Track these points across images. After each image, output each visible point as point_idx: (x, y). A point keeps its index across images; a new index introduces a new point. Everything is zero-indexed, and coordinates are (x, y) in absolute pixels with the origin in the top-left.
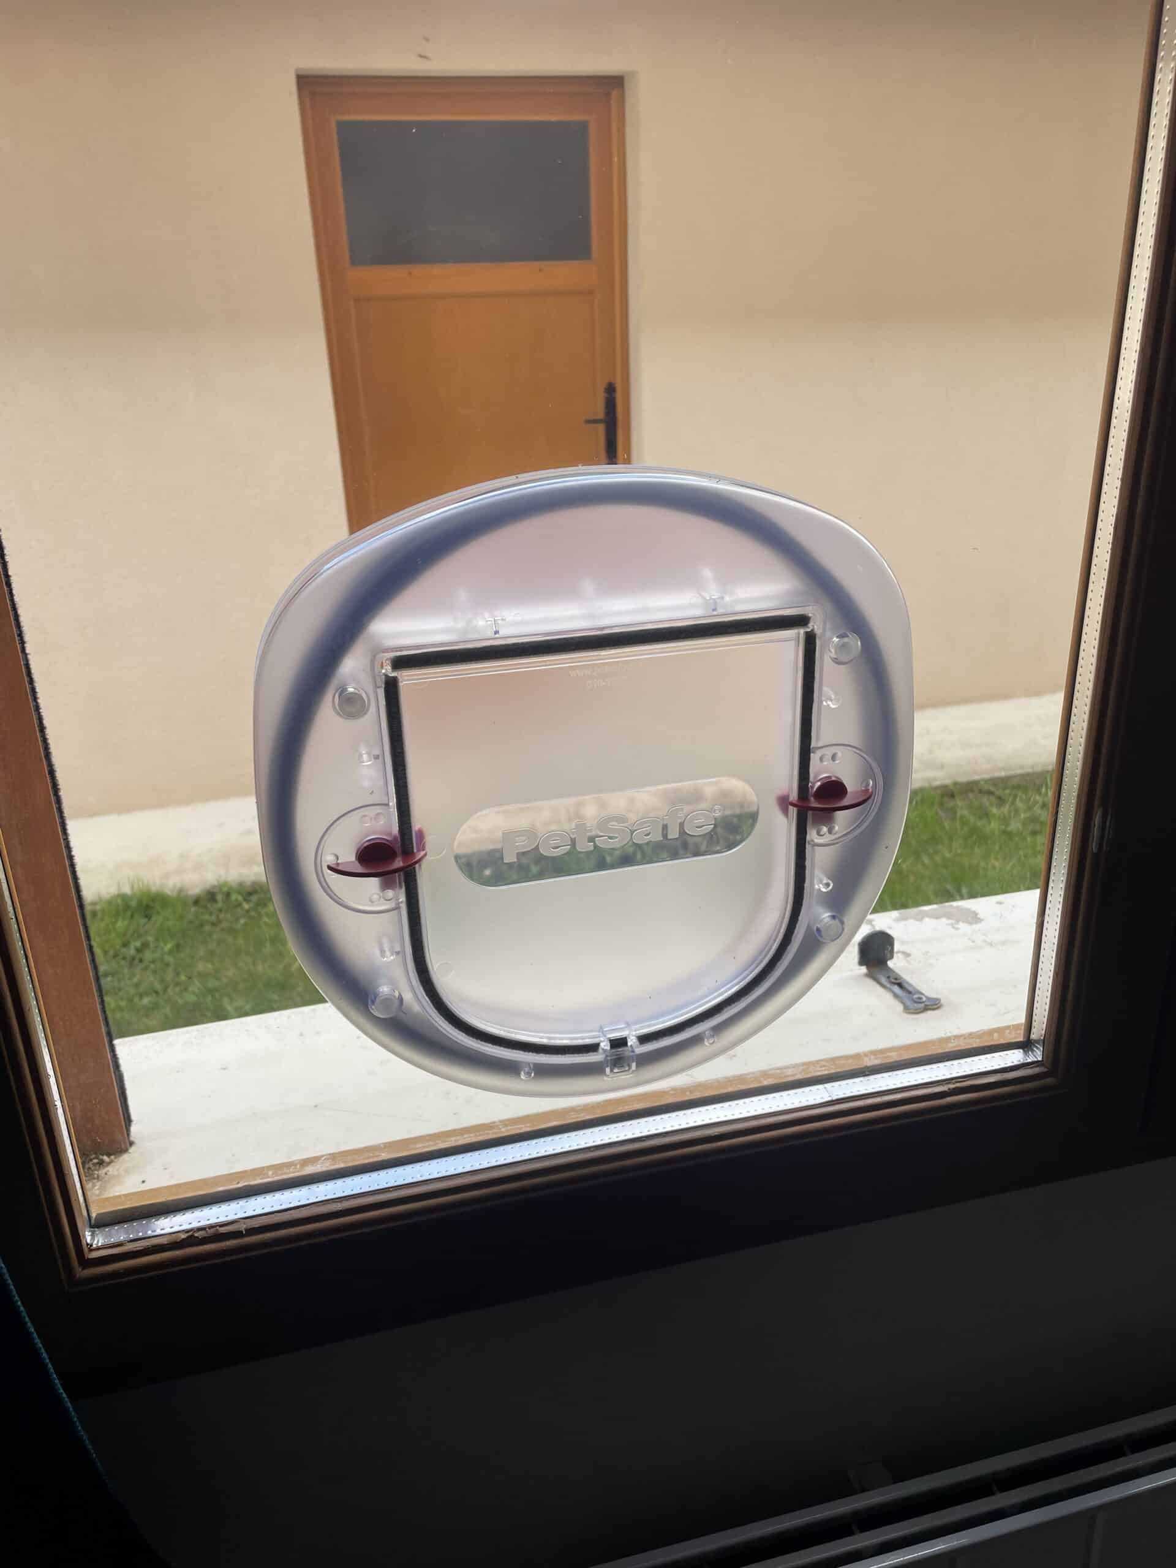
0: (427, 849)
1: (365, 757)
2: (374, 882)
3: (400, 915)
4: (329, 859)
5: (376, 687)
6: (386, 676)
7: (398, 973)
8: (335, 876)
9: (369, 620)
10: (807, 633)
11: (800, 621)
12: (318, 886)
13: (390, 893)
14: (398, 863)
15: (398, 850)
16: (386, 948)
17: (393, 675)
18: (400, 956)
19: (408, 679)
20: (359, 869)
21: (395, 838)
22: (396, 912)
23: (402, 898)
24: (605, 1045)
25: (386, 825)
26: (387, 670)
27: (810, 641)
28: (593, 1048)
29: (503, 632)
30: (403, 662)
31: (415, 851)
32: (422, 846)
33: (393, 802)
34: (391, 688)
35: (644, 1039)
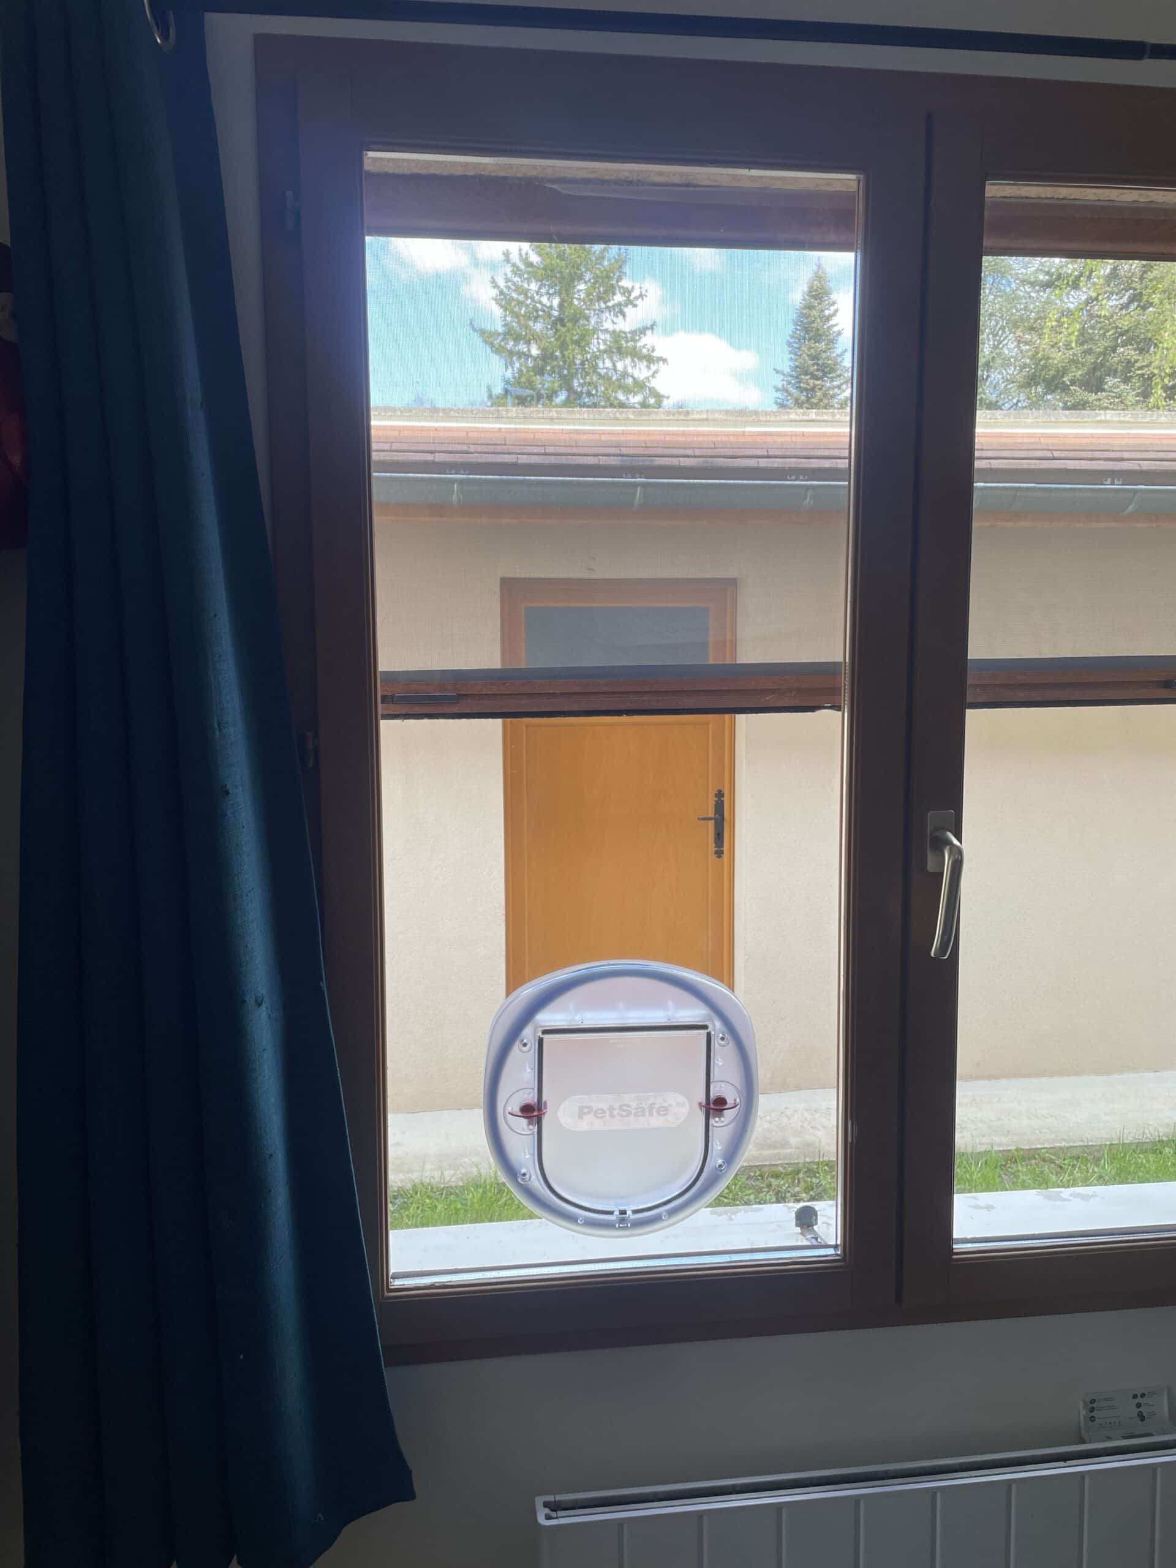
0: (548, 1110)
1: (527, 1067)
2: (524, 1121)
3: (534, 1137)
4: (509, 1109)
5: (535, 1041)
6: (539, 1037)
7: (530, 1165)
8: (511, 1116)
9: (535, 1016)
10: (708, 1033)
11: (705, 1027)
12: (503, 1121)
13: (531, 1127)
14: (536, 1113)
15: (536, 1108)
16: (527, 1152)
17: (541, 1036)
18: (532, 1156)
19: (547, 1038)
20: (520, 1114)
21: (535, 1104)
22: (532, 1136)
23: (536, 1130)
24: (617, 1213)
25: (531, 1097)
26: (540, 1034)
27: (709, 1035)
28: (611, 1213)
29: (585, 1023)
30: (545, 1032)
31: (543, 1108)
32: (546, 1108)
33: (536, 1088)
34: (541, 1042)
35: (635, 1212)
